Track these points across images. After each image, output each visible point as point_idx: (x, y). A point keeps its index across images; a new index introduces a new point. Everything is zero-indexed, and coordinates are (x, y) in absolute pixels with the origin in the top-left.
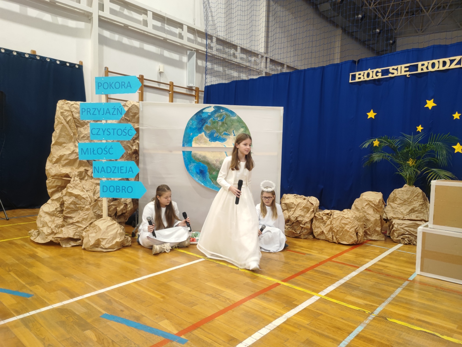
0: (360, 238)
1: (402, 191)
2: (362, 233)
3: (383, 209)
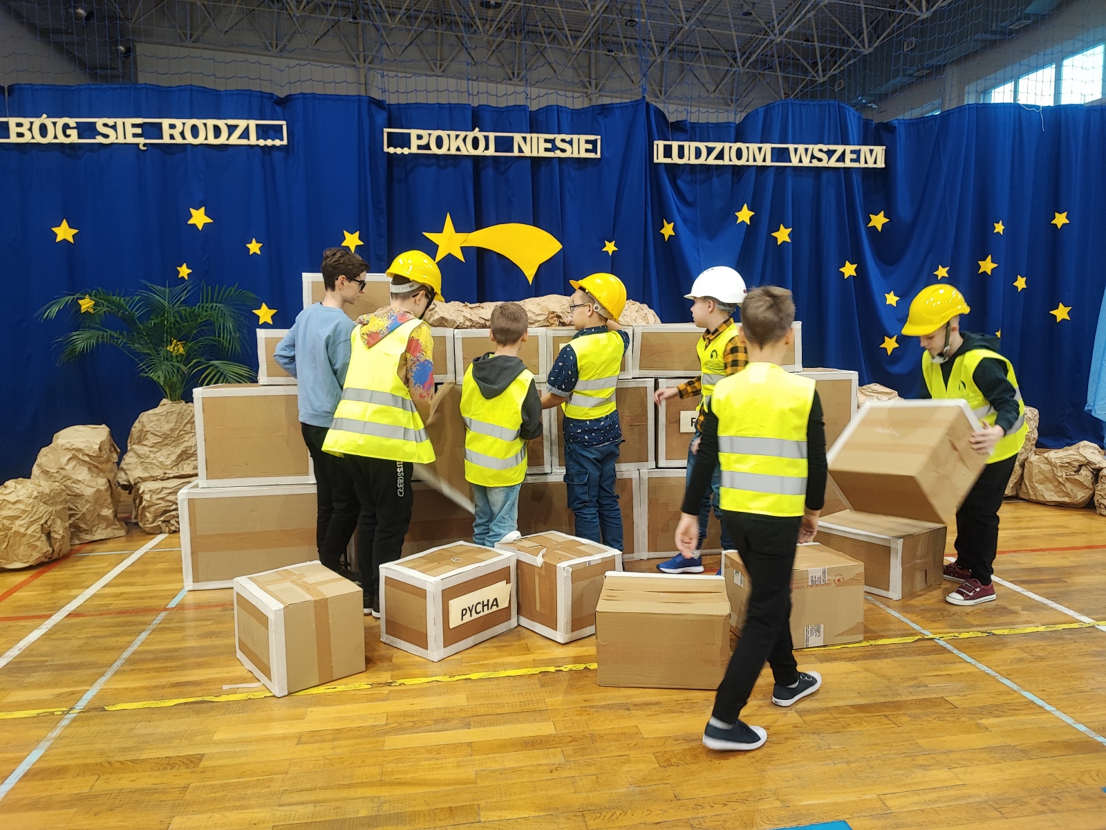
0: (58, 544)
1: (156, 414)
2: (61, 532)
3: (114, 463)
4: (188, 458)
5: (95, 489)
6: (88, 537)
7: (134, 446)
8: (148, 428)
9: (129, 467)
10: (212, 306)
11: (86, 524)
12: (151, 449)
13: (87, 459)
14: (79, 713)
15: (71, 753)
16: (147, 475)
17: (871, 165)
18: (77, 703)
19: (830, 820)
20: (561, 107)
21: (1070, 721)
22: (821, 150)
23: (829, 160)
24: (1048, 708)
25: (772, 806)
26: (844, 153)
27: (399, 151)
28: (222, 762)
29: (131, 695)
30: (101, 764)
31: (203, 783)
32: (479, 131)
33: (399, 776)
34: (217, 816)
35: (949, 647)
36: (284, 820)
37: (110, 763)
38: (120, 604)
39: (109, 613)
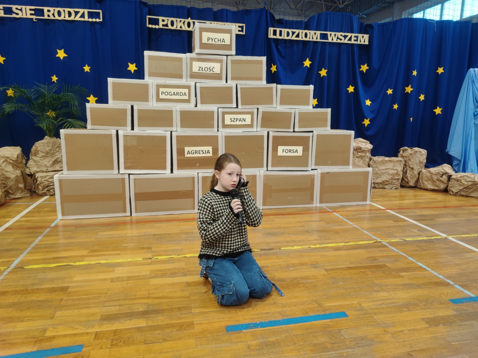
1: (43, 143)
3: (24, 164)
4: (58, 163)
5: (15, 175)
6: (13, 197)
7: (33, 157)
8: (39, 149)
9: (31, 166)
10: (68, 94)
11: (12, 191)
12: (41, 159)
13: (12, 162)
14: (12, 269)
15: (9, 286)
16: (38, 170)
17: (362, 43)
18: (11, 265)
19: (338, 312)
20: (228, 10)
21: (436, 274)
22: (341, 35)
23: (345, 39)
24: (428, 269)
25: (314, 306)
26: (351, 37)
27: (154, 26)
28: (77, 289)
29: (36, 262)
30: (23, 290)
31: (69, 298)
32: (191, 19)
33: (156, 295)
34: (76, 311)
35: (387, 245)
36: (106, 312)
37: (27, 290)
38: (29, 224)
39: (24, 228)
